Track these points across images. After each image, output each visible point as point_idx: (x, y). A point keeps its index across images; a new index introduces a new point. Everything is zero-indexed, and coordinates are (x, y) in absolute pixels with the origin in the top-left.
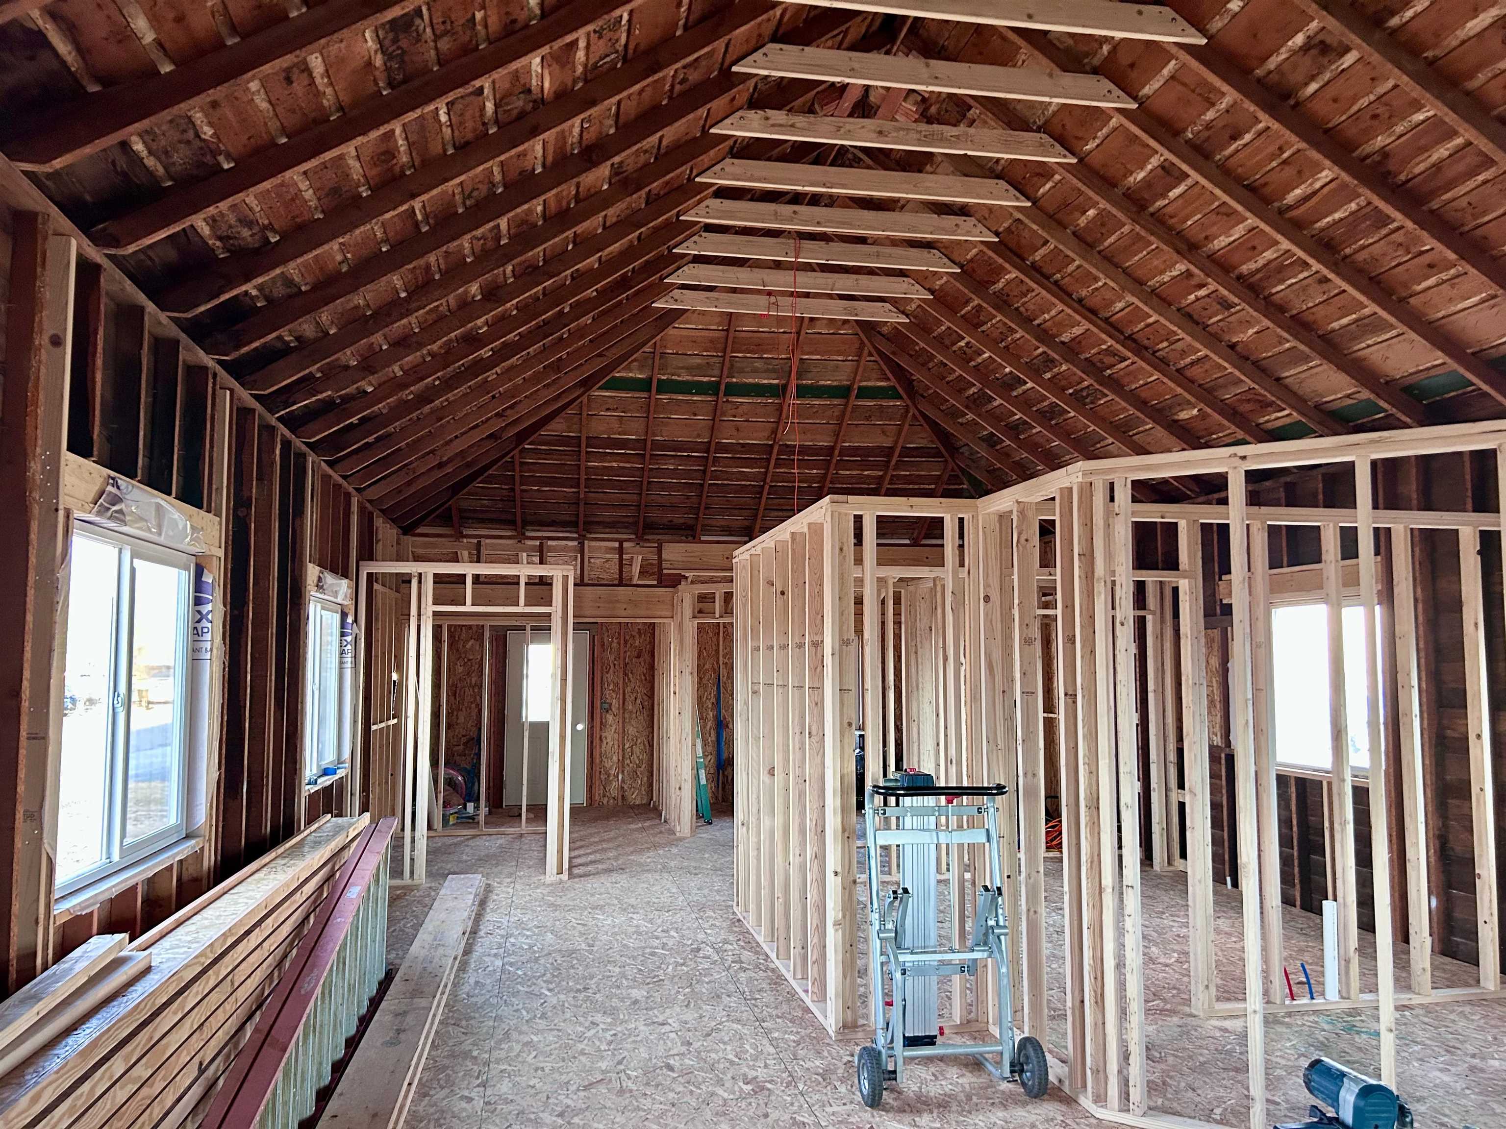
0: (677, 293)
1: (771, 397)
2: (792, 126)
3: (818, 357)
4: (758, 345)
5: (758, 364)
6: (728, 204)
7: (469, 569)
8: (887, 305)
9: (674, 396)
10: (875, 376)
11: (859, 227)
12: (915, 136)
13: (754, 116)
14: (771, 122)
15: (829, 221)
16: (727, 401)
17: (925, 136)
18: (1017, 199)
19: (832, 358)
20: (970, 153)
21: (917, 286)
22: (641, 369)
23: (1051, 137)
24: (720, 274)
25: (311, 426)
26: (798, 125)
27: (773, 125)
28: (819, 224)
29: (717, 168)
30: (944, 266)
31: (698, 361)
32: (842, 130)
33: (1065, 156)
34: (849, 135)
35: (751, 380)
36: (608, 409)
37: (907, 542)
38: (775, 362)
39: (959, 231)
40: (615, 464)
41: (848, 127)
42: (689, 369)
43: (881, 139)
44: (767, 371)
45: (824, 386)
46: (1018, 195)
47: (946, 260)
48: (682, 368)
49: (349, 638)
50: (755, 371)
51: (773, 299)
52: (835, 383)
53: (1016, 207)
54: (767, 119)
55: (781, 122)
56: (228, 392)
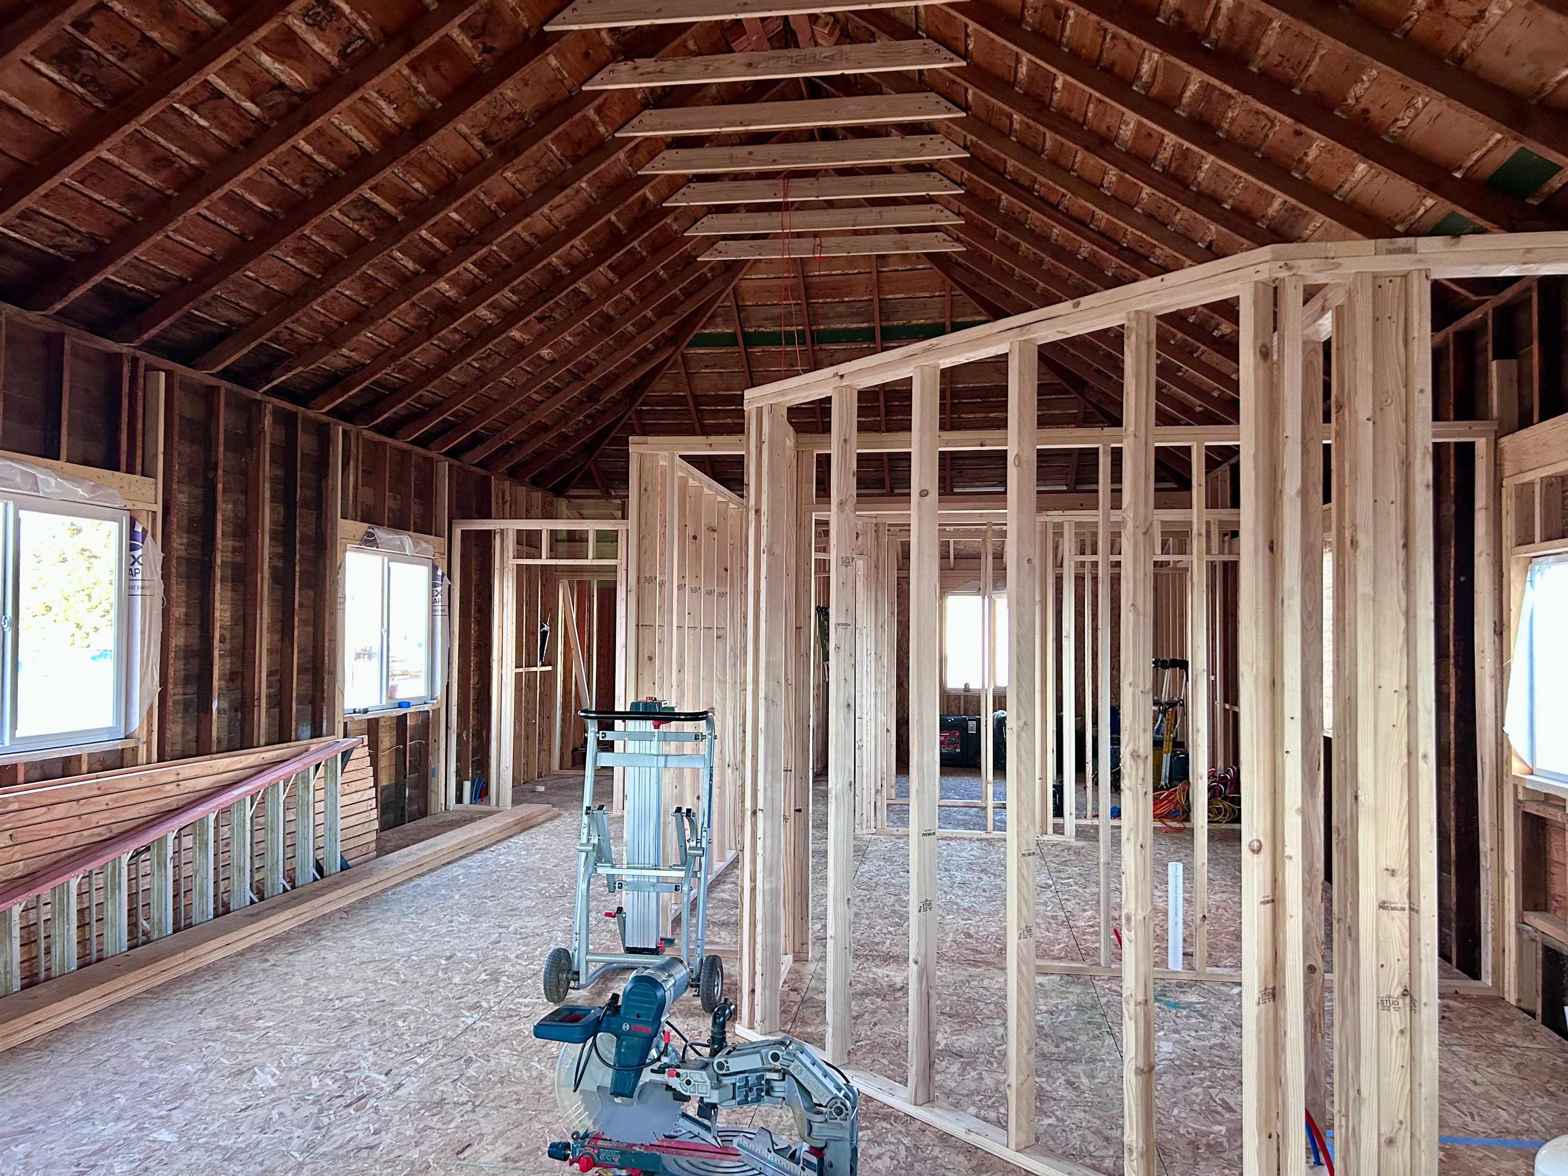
0: (721, 245)
1: (864, 341)
2: (661, 71)
3: (903, 296)
4: (836, 289)
5: (841, 308)
6: (684, 153)
7: (544, 526)
8: (941, 235)
9: (767, 348)
10: (968, 310)
11: (817, 160)
12: (786, 63)
13: (624, 67)
14: (640, 71)
15: (784, 158)
16: (821, 349)
17: (797, 62)
18: (949, 111)
19: (918, 295)
20: (847, 72)
21: (947, 212)
22: (726, 323)
23: (936, 40)
24: (739, 221)
25: (320, 400)
26: (666, 70)
27: (642, 74)
28: (775, 162)
29: (635, 121)
30: (946, 188)
31: (778, 311)
32: (711, 68)
33: (951, 60)
34: (718, 73)
35: (838, 326)
36: (707, 367)
37: (1065, 488)
38: (859, 305)
39: (925, 151)
40: (729, 421)
41: (716, 64)
42: (774, 319)
43: (752, 71)
44: (851, 315)
45: (917, 325)
46: (950, 105)
47: (946, 182)
48: (766, 319)
49: (439, 589)
50: (839, 316)
51: (818, 240)
52: (929, 322)
53: (951, 120)
54: (636, 68)
55: (650, 70)
56: (163, 374)
